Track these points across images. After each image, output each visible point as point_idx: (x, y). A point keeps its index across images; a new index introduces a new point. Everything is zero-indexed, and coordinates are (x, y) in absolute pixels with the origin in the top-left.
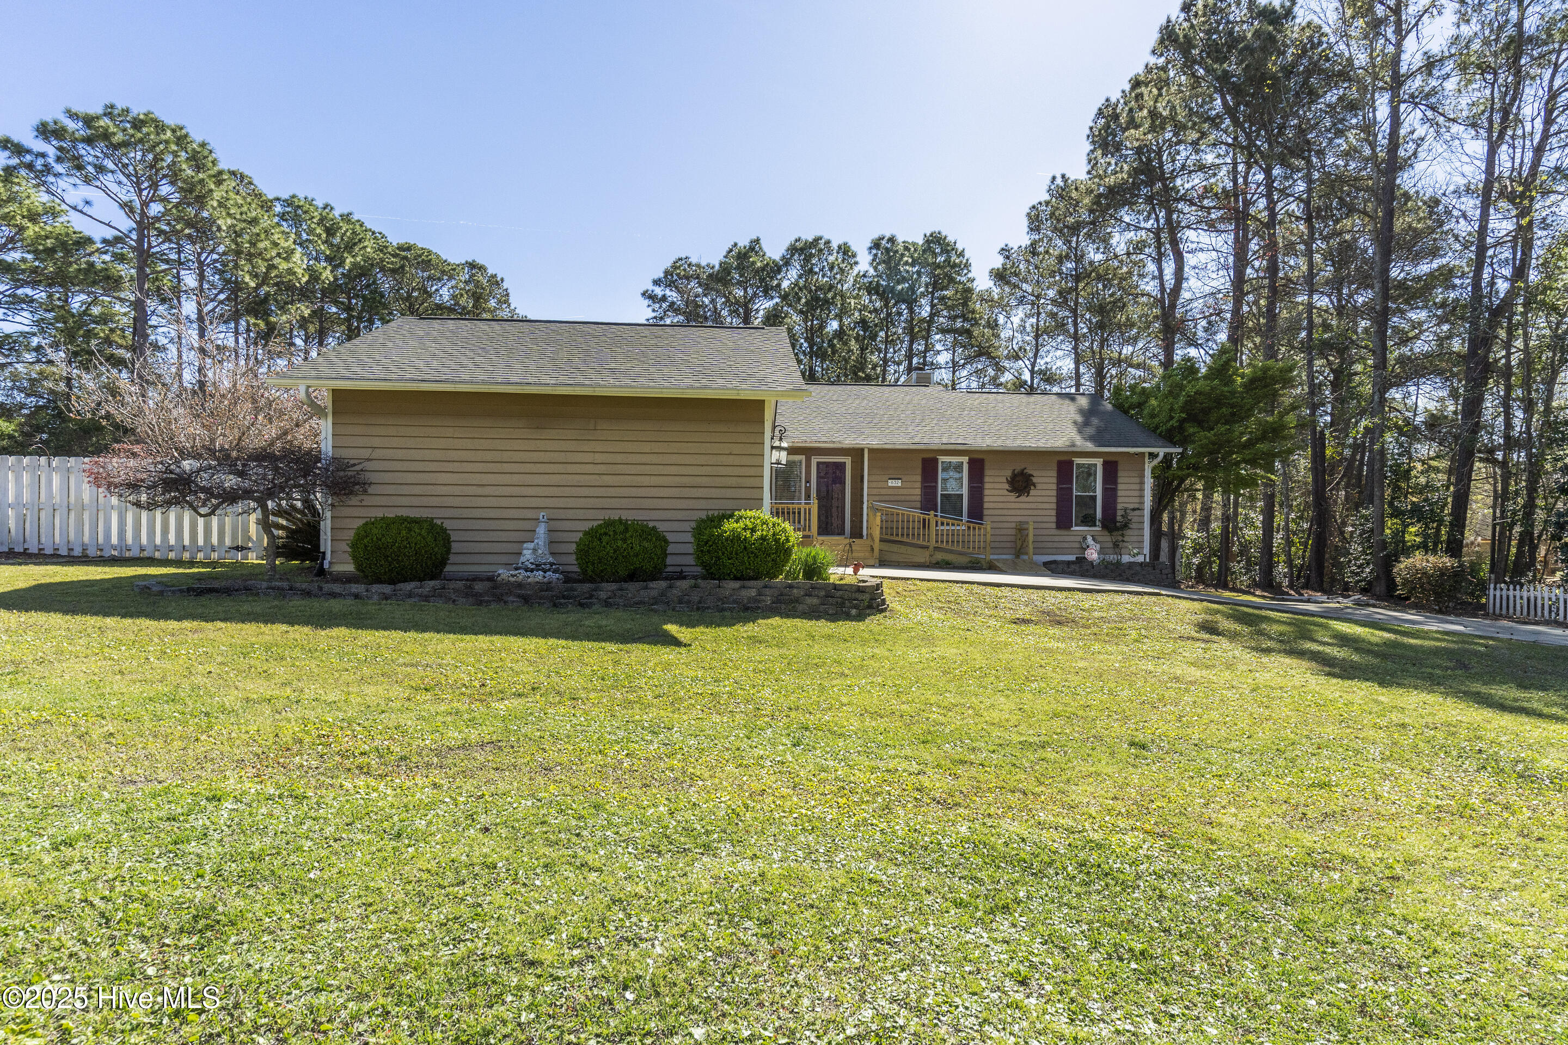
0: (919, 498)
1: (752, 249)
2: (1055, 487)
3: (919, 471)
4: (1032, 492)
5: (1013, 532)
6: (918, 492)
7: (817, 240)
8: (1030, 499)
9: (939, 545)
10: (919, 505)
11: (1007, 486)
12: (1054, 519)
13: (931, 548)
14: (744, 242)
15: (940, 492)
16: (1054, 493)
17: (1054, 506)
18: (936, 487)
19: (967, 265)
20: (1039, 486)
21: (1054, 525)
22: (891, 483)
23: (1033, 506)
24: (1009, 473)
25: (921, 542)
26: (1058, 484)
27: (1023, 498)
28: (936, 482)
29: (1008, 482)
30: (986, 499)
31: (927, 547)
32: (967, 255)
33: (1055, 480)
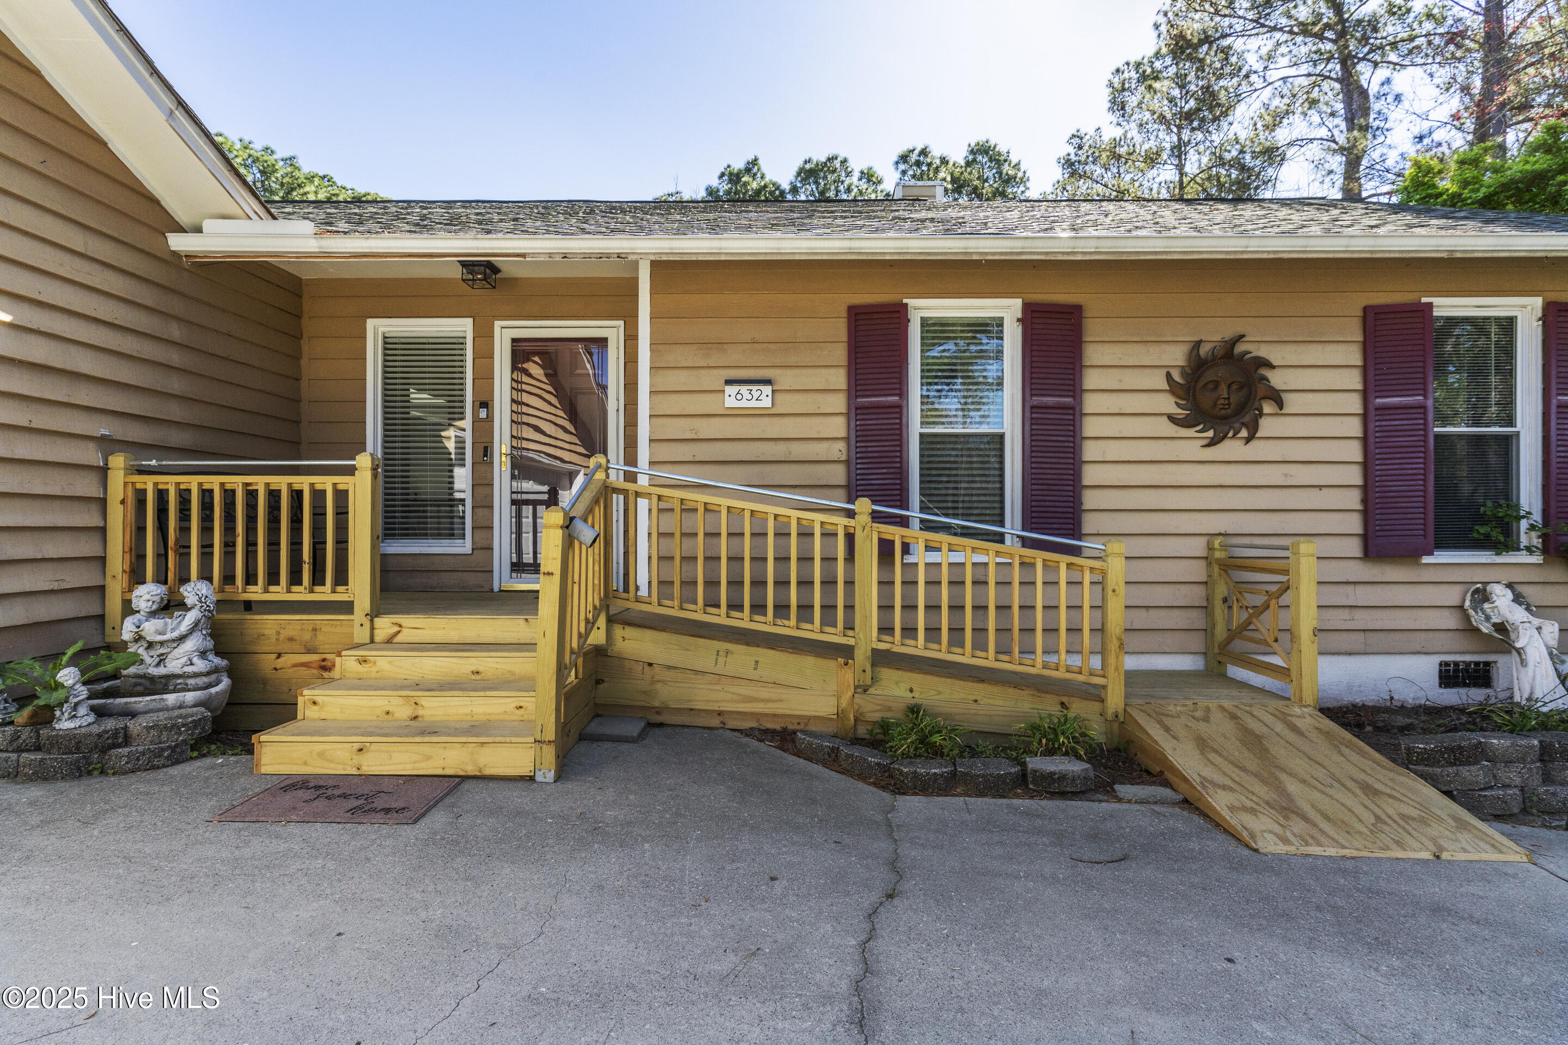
0: (838, 450)
1: (748, 170)
2: (1354, 404)
3: (840, 353)
4: (1267, 426)
5: (1197, 571)
6: (838, 427)
7: (831, 159)
8: (1257, 450)
9: (896, 643)
10: (838, 474)
11: (1169, 404)
12: (1354, 524)
13: (862, 656)
14: (738, 165)
15: (915, 428)
16: (1354, 427)
17: (1354, 476)
18: (899, 411)
19: (1023, 181)
20: (1293, 403)
21: (1354, 547)
22: (733, 398)
23: (1274, 475)
24: (1176, 356)
25: (813, 631)
26: (1366, 394)
27: (1232, 448)
28: (901, 389)
29: (1173, 388)
30: (1090, 451)
31: (846, 652)
32: (1023, 168)
33: (1354, 380)
